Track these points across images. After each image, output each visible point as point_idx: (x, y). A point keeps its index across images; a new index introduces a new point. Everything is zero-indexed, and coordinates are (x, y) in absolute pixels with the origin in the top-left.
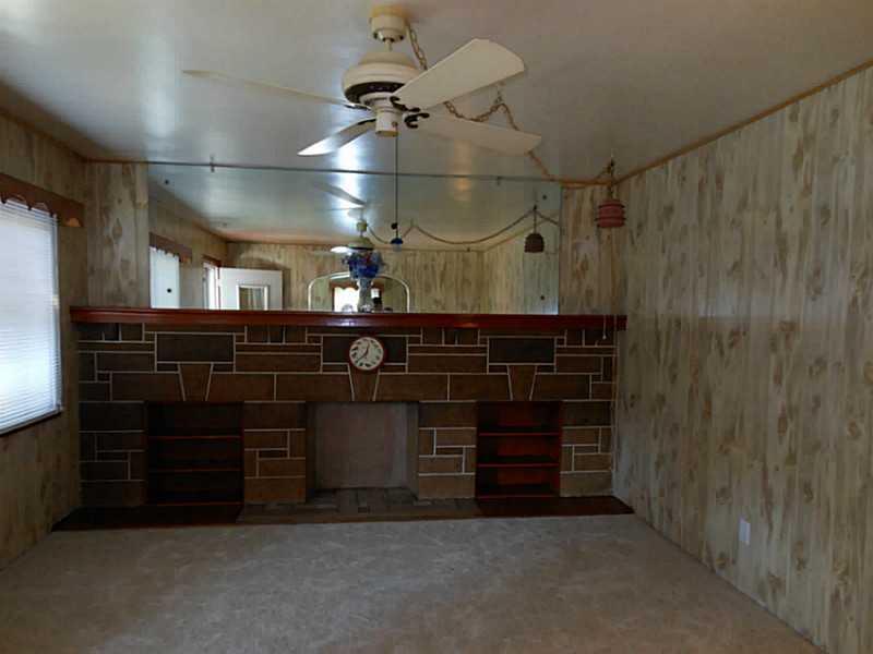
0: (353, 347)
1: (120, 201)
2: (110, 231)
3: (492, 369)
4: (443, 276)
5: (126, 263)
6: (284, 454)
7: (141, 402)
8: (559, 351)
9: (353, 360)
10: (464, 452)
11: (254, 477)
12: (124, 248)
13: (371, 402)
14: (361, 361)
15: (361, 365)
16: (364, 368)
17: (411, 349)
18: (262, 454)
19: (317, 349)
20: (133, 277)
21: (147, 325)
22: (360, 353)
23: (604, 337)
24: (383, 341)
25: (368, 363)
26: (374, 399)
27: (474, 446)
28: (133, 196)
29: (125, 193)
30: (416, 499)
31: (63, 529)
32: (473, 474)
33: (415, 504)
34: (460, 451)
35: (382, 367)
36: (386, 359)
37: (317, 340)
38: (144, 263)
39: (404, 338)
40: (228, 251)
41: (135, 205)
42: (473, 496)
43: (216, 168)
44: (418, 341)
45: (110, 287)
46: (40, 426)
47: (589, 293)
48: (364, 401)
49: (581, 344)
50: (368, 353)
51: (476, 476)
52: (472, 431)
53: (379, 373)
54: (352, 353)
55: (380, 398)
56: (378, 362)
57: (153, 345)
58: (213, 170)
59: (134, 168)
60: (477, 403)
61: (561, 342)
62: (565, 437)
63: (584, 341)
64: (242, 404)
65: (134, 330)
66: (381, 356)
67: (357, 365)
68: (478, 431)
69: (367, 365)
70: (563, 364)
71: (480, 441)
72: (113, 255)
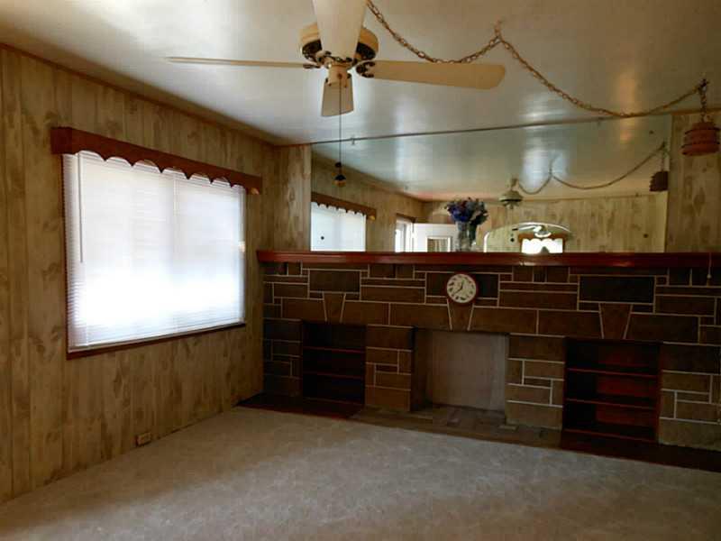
0: (450, 282)
1: (294, 174)
2: (288, 197)
3: (583, 306)
4: (611, 222)
5: (297, 218)
6: (395, 369)
7: (298, 320)
8: (661, 290)
9: (450, 294)
10: (552, 384)
11: (372, 386)
12: (295, 208)
13: (466, 332)
14: (457, 294)
15: (457, 298)
16: (460, 301)
17: (504, 286)
18: (378, 368)
19: (422, 284)
20: (301, 229)
21: (304, 264)
22: (456, 288)
23: (709, 276)
24: (475, 278)
25: (464, 297)
26: (468, 329)
27: (562, 380)
28: (302, 170)
29: (298, 167)
30: (505, 423)
31: (244, 406)
32: (561, 407)
33: (502, 427)
34: (547, 383)
35: (475, 301)
36: (479, 293)
37: (422, 276)
38: (307, 218)
39: (497, 276)
40: (421, 210)
41: (303, 176)
42: (560, 428)
43: (356, 142)
44: (508, 278)
45: (287, 237)
46: (227, 332)
47: (706, 229)
48: (460, 330)
49: (688, 284)
50: (462, 288)
51: (564, 409)
52: (561, 365)
53: (474, 306)
54: (448, 288)
55: (474, 328)
56: (472, 296)
57: (307, 278)
58: (353, 144)
59: (303, 149)
60: (566, 338)
61: (662, 281)
62: (664, 382)
63: (691, 281)
64: (364, 327)
65: (296, 267)
66: (474, 291)
67: (454, 298)
68: (567, 365)
69: (463, 299)
70: (663, 304)
71: (568, 375)
72: (289, 213)
